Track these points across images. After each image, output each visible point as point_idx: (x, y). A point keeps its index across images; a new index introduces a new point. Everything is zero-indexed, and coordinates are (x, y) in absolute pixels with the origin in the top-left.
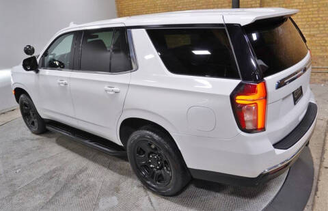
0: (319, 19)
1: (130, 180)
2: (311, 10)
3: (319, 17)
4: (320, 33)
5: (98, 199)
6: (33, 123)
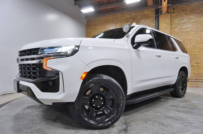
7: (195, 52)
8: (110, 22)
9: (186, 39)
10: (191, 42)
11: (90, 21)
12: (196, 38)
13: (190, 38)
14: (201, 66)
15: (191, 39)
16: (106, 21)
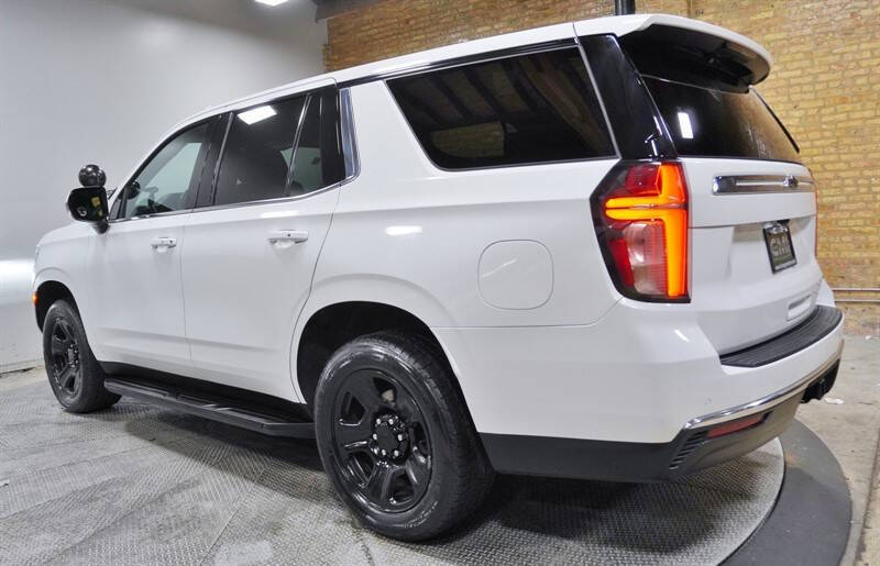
0: (841, 166)
1: (314, 509)
2: (818, 143)
3: (840, 161)
4: (848, 202)
5: (216, 547)
6: (71, 384)
7: (815, 151)
8: (422, 25)
10: (795, 97)
11: (342, 30)
12: (816, 76)
13: (788, 79)
14: (840, 224)
15: (792, 86)
16: (407, 21)
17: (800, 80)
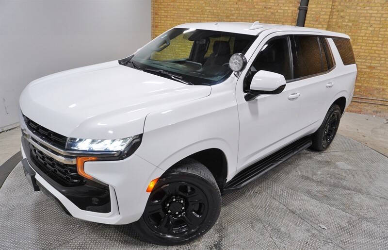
0: (382, 52)
2: (375, 42)
3: (382, 50)
4: (380, 67)
7: (374, 45)
9: (363, 15)
10: (372, 22)
12: (382, 14)
13: (371, 14)
14: (375, 74)
15: (372, 17)
17: (375, 15)
